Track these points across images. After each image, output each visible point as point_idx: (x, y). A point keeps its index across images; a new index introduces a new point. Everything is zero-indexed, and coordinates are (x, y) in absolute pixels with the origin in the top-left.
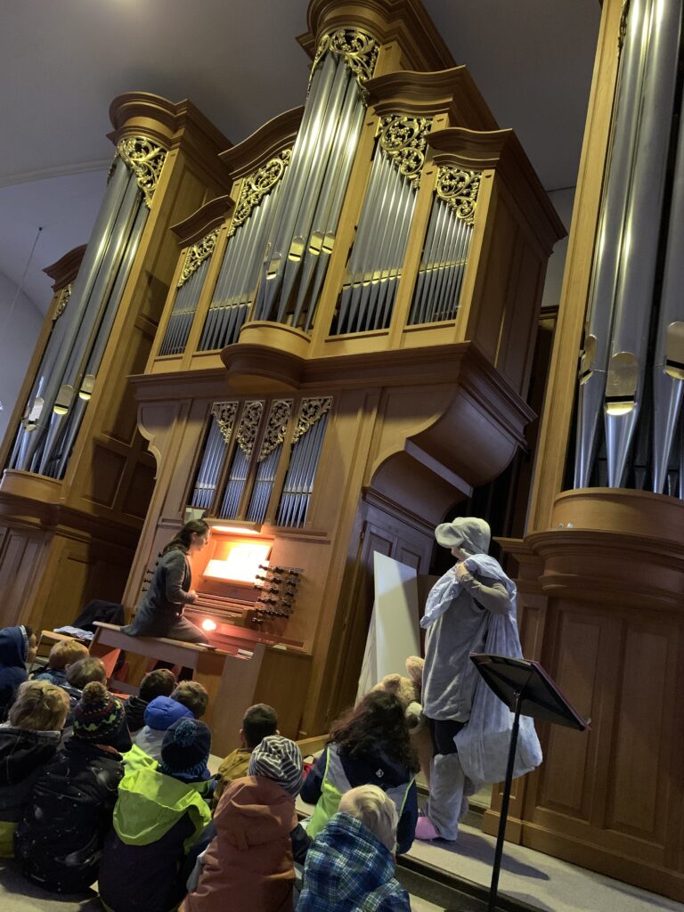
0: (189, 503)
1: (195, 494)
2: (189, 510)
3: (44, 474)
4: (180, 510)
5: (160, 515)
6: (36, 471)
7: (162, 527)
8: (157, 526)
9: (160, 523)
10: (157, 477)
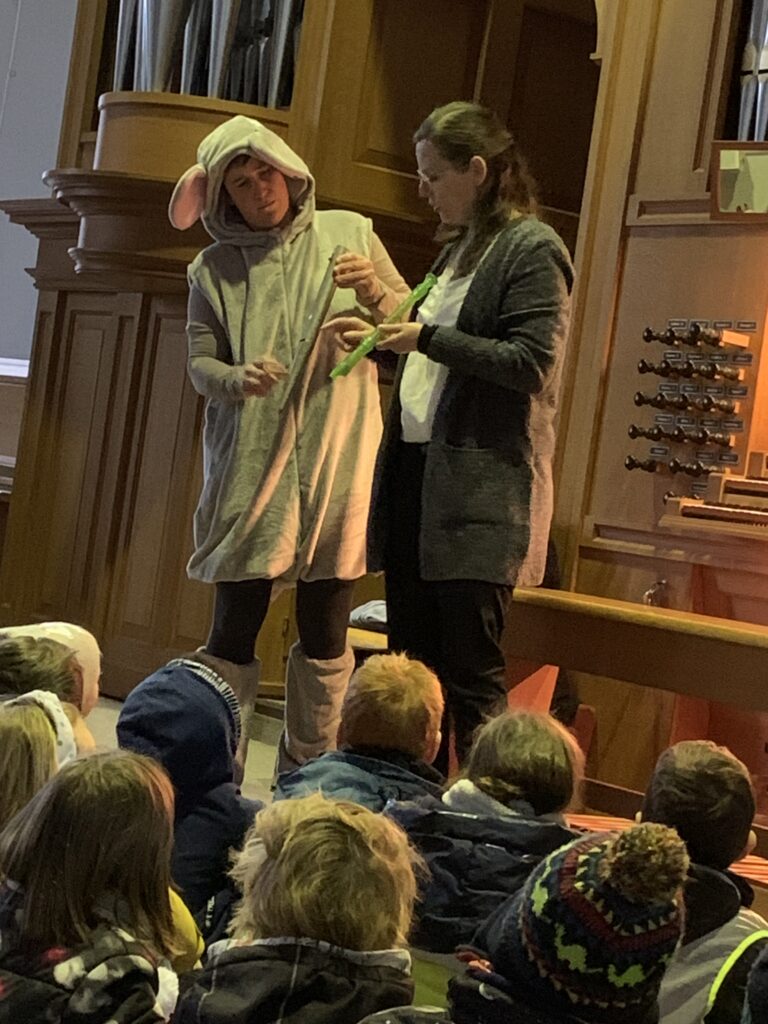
0: (728, 131)
1: (747, 97)
2: (730, 159)
3: (225, 94)
4: (696, 165)
5: (631, 190)
6: (200, 87)
7: (645, 231)
8: (626, 232)
9: (633, 219)
10: (603, 52)
